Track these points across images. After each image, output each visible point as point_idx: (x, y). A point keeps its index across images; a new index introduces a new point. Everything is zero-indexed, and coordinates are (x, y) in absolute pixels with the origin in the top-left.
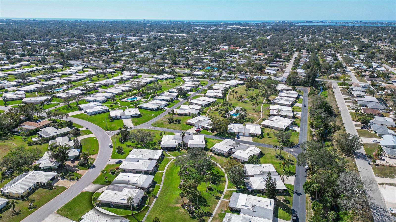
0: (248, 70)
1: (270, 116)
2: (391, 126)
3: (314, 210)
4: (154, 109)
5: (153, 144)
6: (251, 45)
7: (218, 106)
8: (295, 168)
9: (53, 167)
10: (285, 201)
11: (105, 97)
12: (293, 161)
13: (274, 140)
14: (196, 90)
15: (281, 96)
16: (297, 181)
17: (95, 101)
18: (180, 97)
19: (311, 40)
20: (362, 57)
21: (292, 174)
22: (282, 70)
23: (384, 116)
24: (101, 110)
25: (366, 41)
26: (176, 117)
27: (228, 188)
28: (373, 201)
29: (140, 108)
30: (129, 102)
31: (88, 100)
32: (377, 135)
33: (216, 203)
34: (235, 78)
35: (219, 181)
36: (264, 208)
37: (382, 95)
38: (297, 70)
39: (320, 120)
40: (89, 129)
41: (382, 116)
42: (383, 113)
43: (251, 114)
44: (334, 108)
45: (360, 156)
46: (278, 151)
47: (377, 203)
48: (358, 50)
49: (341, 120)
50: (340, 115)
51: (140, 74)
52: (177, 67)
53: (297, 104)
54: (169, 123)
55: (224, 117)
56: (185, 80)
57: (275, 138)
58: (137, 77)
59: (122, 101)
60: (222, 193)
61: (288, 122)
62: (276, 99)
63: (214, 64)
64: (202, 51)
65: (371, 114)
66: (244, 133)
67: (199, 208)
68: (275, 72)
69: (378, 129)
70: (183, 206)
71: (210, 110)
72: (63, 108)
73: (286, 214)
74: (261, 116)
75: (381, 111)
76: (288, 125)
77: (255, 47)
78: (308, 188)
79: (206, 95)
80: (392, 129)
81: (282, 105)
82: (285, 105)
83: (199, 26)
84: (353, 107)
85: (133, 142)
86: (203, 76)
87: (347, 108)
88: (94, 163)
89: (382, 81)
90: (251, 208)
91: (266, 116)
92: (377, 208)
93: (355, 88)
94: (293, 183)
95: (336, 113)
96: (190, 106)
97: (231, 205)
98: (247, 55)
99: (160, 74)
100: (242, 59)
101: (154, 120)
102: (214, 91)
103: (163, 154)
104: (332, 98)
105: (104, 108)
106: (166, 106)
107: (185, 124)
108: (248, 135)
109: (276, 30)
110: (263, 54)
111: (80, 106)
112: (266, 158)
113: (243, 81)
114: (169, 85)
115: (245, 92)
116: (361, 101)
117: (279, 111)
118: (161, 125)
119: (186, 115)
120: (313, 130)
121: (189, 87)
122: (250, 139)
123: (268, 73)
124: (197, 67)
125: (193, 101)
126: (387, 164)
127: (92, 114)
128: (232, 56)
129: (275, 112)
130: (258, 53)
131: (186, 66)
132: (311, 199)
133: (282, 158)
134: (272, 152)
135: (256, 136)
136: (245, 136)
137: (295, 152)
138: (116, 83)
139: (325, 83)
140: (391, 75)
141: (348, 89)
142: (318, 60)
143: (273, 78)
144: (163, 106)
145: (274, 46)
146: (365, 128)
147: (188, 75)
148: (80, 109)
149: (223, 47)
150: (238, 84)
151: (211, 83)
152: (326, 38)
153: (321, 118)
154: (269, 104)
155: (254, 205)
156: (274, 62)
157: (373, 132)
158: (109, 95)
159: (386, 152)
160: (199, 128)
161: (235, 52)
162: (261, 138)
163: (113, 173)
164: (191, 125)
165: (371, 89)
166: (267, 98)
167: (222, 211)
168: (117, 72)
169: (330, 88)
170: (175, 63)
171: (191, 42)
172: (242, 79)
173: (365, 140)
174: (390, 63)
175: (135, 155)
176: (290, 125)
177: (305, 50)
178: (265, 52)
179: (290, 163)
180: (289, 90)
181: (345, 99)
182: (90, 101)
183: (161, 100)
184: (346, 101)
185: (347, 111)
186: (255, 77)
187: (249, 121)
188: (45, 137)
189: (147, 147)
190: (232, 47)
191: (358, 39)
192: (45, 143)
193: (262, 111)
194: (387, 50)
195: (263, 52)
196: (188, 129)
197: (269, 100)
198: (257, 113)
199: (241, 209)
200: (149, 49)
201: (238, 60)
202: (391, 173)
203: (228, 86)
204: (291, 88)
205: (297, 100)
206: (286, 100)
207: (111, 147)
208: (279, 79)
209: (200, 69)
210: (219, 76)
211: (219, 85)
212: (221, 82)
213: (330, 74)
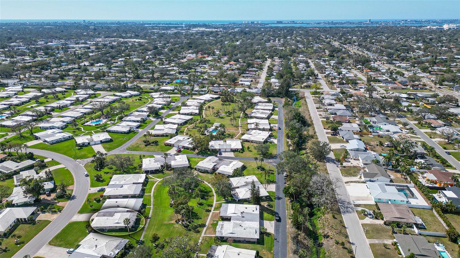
0: (221, 82)
1: (248, 130)
2: (356, 132)
3: (293, 209)
4: (125, 132)
5: (134, 168)
6: (220, 52)
7: (196, 124)
8: (275, 176)
9: (28, 202)
10: (269, 205)
11: (64, 122)
12: (273, 171)
13: (255, 153)
14: (168, 107)
15: (257, 109)
16: (278, 188)
17: (52, 128)
18: (151, 117)
19: (283, 45)
20: (332, 62)
21: (273, 182)
22: (255, 81)
23: (351, 123)
24: (63, 138)
25: (336, 44)
26: (153, 139)
27: (216, 201)
28: (339, 197)
29: (109, 132)
30: (93, 126)
31: (43, 127)
32: (345, 140)
33: (208, 216)
34: (208, 91)
35: (208, 196)
36: (251, 214)
37: (349, 102)
38: (271, 80)
39: (295, 131)
40: (55, 159)
41: (349, 122)
42: (350, 119)
43: (230, 130)
44: (307, 117)
45: (330, 160)
46: (259, 163)
47: (343, 198)
48: (329, 55)
49: (314, 129)
50: (313, 124)
51: (98, 92)
52: (141, 81)
53: (273, 117)
54: (146, 146)
55: (203, 135)
56: (153, 96)
57: (255, 151)
58: (96, 96)
59: (86, 126)
60: (212, 206)
61: (265, 135)
62: (253, 113)
63: (183, 76)
64: (166, 61)
65: (339, 122)
66: (225, 149)
67: (193, 222)
68: (249, 83)
69: (345, 134)
70: (177, 222)
71: (188, 128)
72: (14, 139)
73: (270, 216)
74: (240, 131)
75: (348, 118)
76: (266, 137)
77: (225, 55)
78: (286, 191)
79: (181, 112)
80: (357, 134)
81: (259, 118)
82: (262, 118)
83: (157, 29)
84: (324, 116)
85: (111, 168)
86: (173, 91)
87: (319, 117)
88: (73, 194)
89: (350, 88)
90: (240, 215)
91: (244, 130)
92: (343, 202)
93: (326, 97)
94: (274, 190)
95: (310, 122)
96: (165, 125)
97: (222, 215)
98: (218, 64)
99: (122, 91)
100: (213, 69)
101: (129, 144)
102: (189, 107)
103: (146, 178)
104: (305, 108)
105: (66, 135)
106: (138, 127)
107: (163, 145)
108: (229, 150)
109: (246, 34)
110: (235, 63)
111: (36, 134)
112: (248, 171)
113: (217, 95)
114: (136, 104)
115: (221, 107)
116: (331, 109)
117: (257, 124)
118: (137, 149)
119: (162, 136)
120: (289, 140)
121: (160, 104)
122: (232, 155)
123: (242, 84)
124: (164, 81)
125: (168, 120)
126: (352, 165)
127: (53, 143)
128: (201, 66)
129: (253, 126)
130: (229, 61)
131: (152, 80)
132: (290, 202)
133: (263, 169)
134: (254, 164)
135: (237, 151)
136: (227, 152)
137: (274, 162)
138: (72, 104)
139: (298, 92)
140: (358, 81)
141: (319, 97)
142: (291, 68)
143: (248, 90)
144: (135, 128)
145: (245, 53)
146: (335, 135)
147: (156, 91)
148: (37, 138)
149: (189, 55)
150: (213, 98)
151: (183, 99)
152: (298, 41)
153: (295, 128)
154: (246, 118)
155: (242, 212)
156: (247, 72)
157: (341, 138)
158: (67, 119)
159: (352, 154)
160: (180, 148)
161: (204, 61)
162: (242, 153)
163: (99, 201)
164: (171, 146)
165: (339, 97)
166: (244, 112)
167: (214, 221)
168: (69, 91)
169: (303, 98)
170: (138, 77)
171: (150, 49)
172: (216, 93)
173: (334, 146)
174: (359, 69)
175: (118, 181)
176: (268, 138)
177: (277, 56)
178: (237, 61)
179: (270, 172)
180: (264, 102)
181: (317, 108)
182: (46, 129)
183: (130, 121)
184: (318, 110)
185: (319, 120)
186: (229, 90)
187: (228, 137)
188: (7, 172)
189: (128, 172)
190: (200, 56)
191: (329, 43)
192: (7, 179)
193: (240, 126)
194: (356, 55)
195: (235, 61)
196: (168, 150)
197: (245, 113)
198: (236, 128)
199: (231, 217)
200: (102, 61)
201: (209, 71)
202: (355, 172)
203: (202, 101)
204: (266, 100)
205: (273, 113)
206: (262, 113)
207: (87, 176)
208: (254, 91)
209: (168, 83)
210: (191, 90)
211: (192, 100)
212: (194, 97)
213: (303, 83)
